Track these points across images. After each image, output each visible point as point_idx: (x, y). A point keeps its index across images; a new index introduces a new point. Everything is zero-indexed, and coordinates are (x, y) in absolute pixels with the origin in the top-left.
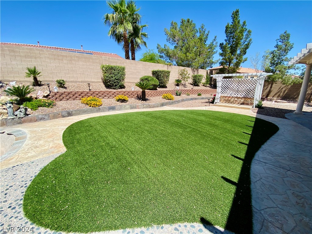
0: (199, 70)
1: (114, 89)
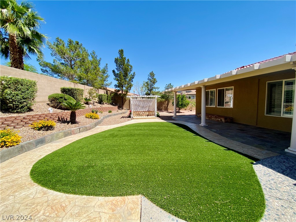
0: (99, 90)
1: (17, 112)
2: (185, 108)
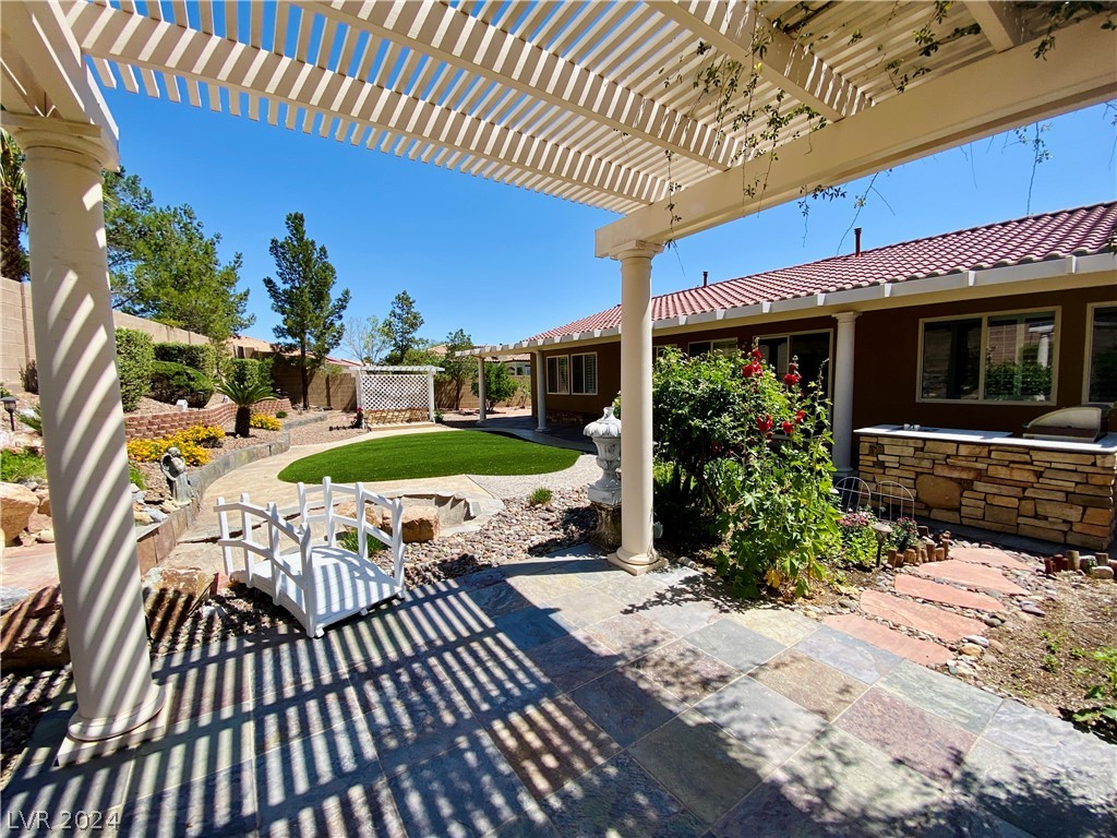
2: (507, 399)
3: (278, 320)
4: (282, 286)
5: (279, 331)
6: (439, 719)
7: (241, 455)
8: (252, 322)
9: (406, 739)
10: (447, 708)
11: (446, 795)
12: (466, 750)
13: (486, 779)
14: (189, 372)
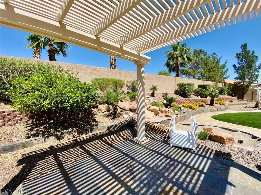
3: (237, 75)
4: (238, 65)
5: (236, 79)
6: (165, 173)
7: (208, 110)
8: (229, 77)
9: (157, 170)
10: (169, 173)
11: (148, 181)
12: (160, 180)
13: (155, 187)
14: (203, 90)
